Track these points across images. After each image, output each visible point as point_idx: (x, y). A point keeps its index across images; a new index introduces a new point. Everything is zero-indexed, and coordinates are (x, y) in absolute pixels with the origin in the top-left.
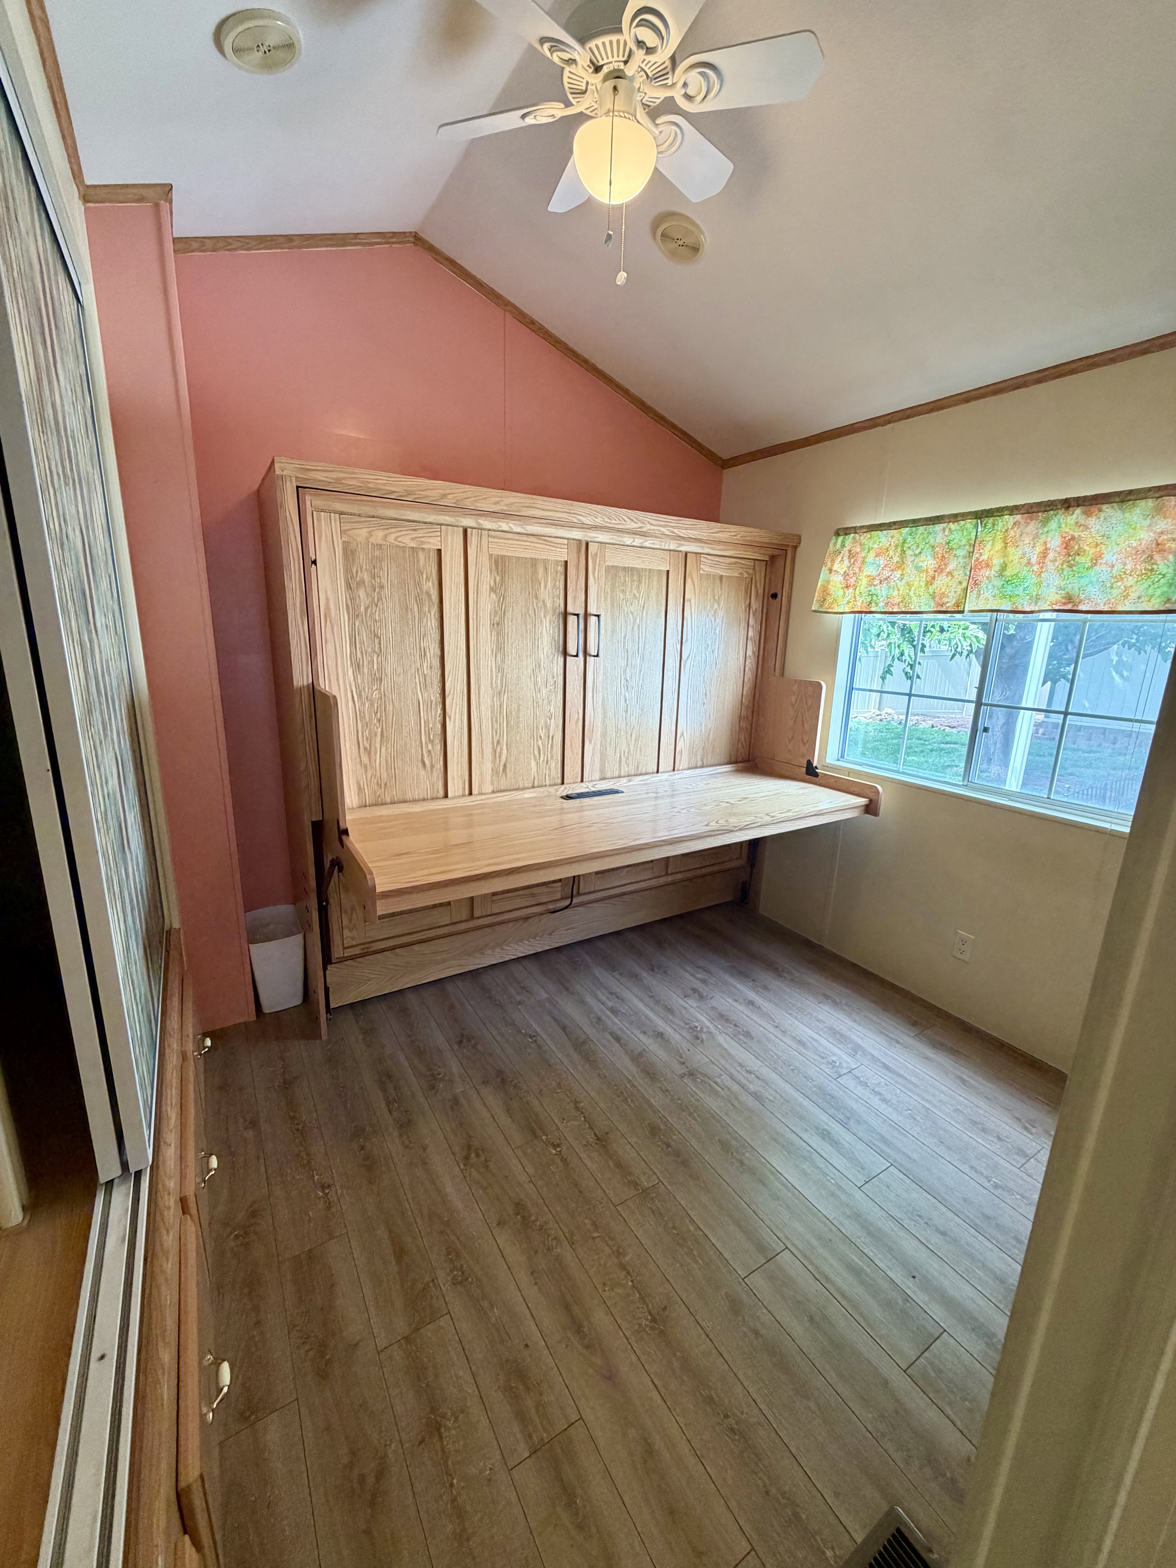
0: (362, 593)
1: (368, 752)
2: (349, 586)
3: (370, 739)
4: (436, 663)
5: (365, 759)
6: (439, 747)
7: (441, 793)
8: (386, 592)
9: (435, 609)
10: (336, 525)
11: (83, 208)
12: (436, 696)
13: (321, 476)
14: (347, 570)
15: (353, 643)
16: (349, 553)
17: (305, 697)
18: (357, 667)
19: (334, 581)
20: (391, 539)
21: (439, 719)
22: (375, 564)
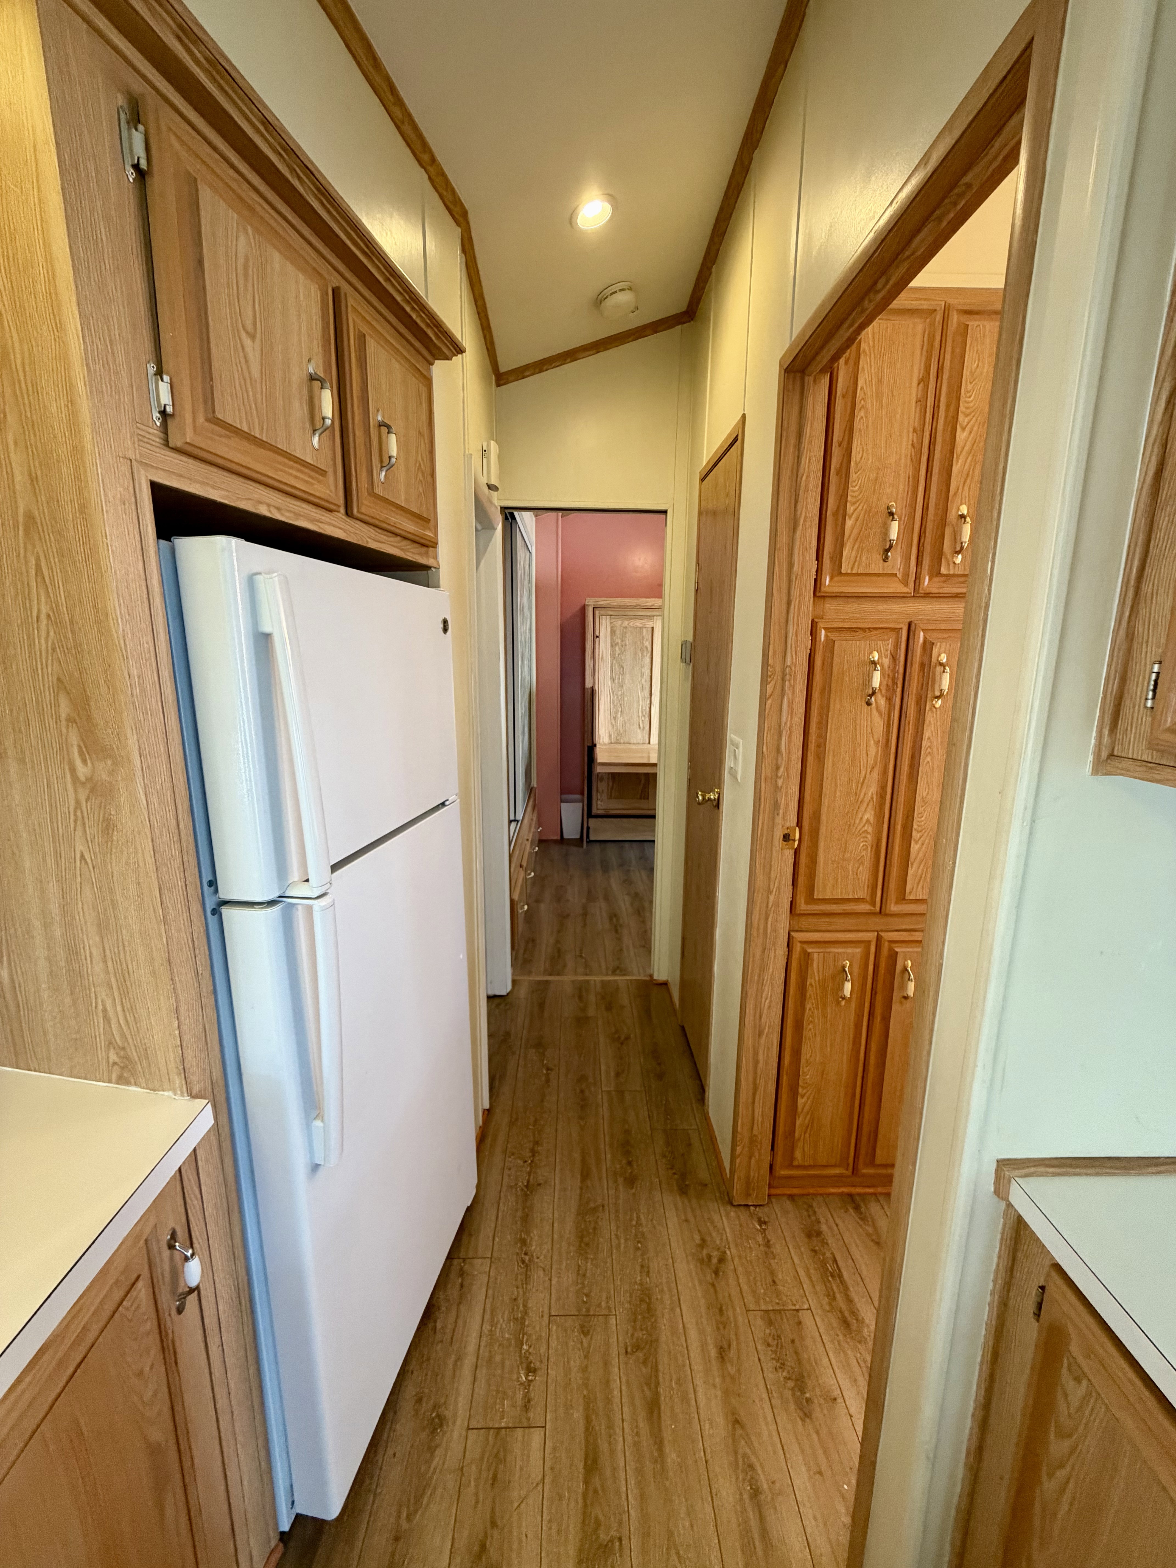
0: (617, 648)
1: (615, 718)
2: (612, 646)
3: (616, 713)
4: (649, 679)
5: (613, 722)
6: (647, 719)
7: (647, 741)
8: (627, 647)
9: (649, 654)
10: (608, 620)
11: (534, 519)
12: (647, 694)
13: (603, 602)
14: (612, 639)
15: (612, 670)
16: (613, 632)
17: (590, 692)
18: (613, 680)
19: (606, 642)
20: (631, 624)
21: (648, 705)
22: (624, 635)
